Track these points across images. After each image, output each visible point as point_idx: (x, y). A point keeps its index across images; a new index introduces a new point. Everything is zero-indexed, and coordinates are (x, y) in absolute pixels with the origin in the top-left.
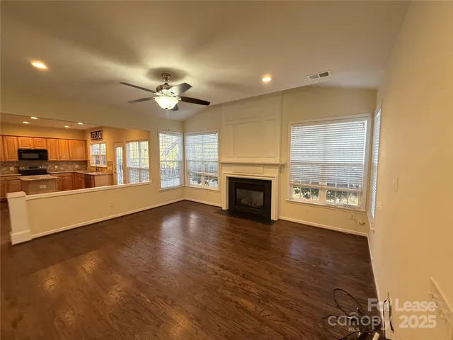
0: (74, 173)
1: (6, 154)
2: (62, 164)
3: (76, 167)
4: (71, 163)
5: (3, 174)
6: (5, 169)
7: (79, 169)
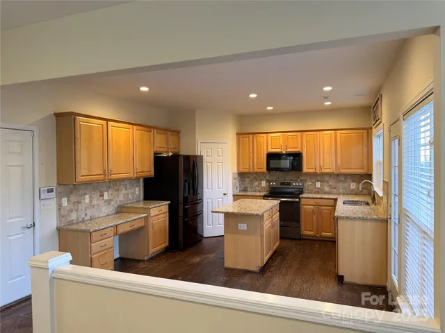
1: (255, 161)
2: (327, 179)
3: (352, 188)
4: (343, 179)
5: (255, 191)
6: (256, 183)
7: (356, 190)
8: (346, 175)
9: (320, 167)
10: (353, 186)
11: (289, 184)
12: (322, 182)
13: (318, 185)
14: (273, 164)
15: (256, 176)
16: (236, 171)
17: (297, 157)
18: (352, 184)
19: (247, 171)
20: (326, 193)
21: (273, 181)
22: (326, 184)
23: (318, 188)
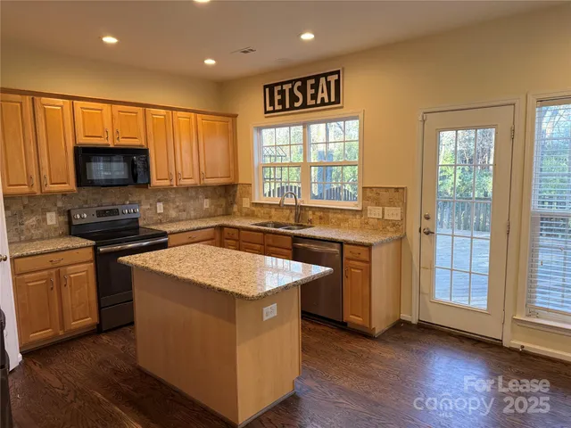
0: (221, 227)
2: (172, 197)
3: (205, 207)
4: (194, 193)
5: (30, 240)
6: (31, 221)
7: (211, 211)
9: (178, 176)
10: (207, 204)
11: (115, 212)
12: (166, 201)
13: (160, 208)
18: (205, 201)
20: (172, 221)
22: (171, 204)
23: (159, 214)
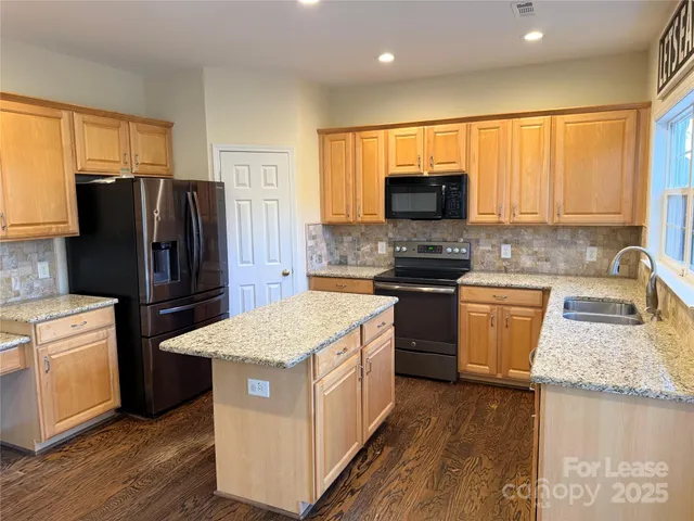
1: (360, 196)
2: (527, 238)
3: (588, 259)
4: (567, 237)
5: (364, 265)
6: (366, 248)
7: (598, 267)
8: (575, 229)
9: (512, 209)
10: (592, 254)
11: (438, 249)
12: (516, 244)
13: (506, 251)
14: (403, 202)
15: (367, 231)
16: (318, 219)
17: (455, 185)
18: (589, 249)
19: (342, 219)
20: (523, 271)
21: (401, 243)
22: (525, 249)
23: (505, 260)
